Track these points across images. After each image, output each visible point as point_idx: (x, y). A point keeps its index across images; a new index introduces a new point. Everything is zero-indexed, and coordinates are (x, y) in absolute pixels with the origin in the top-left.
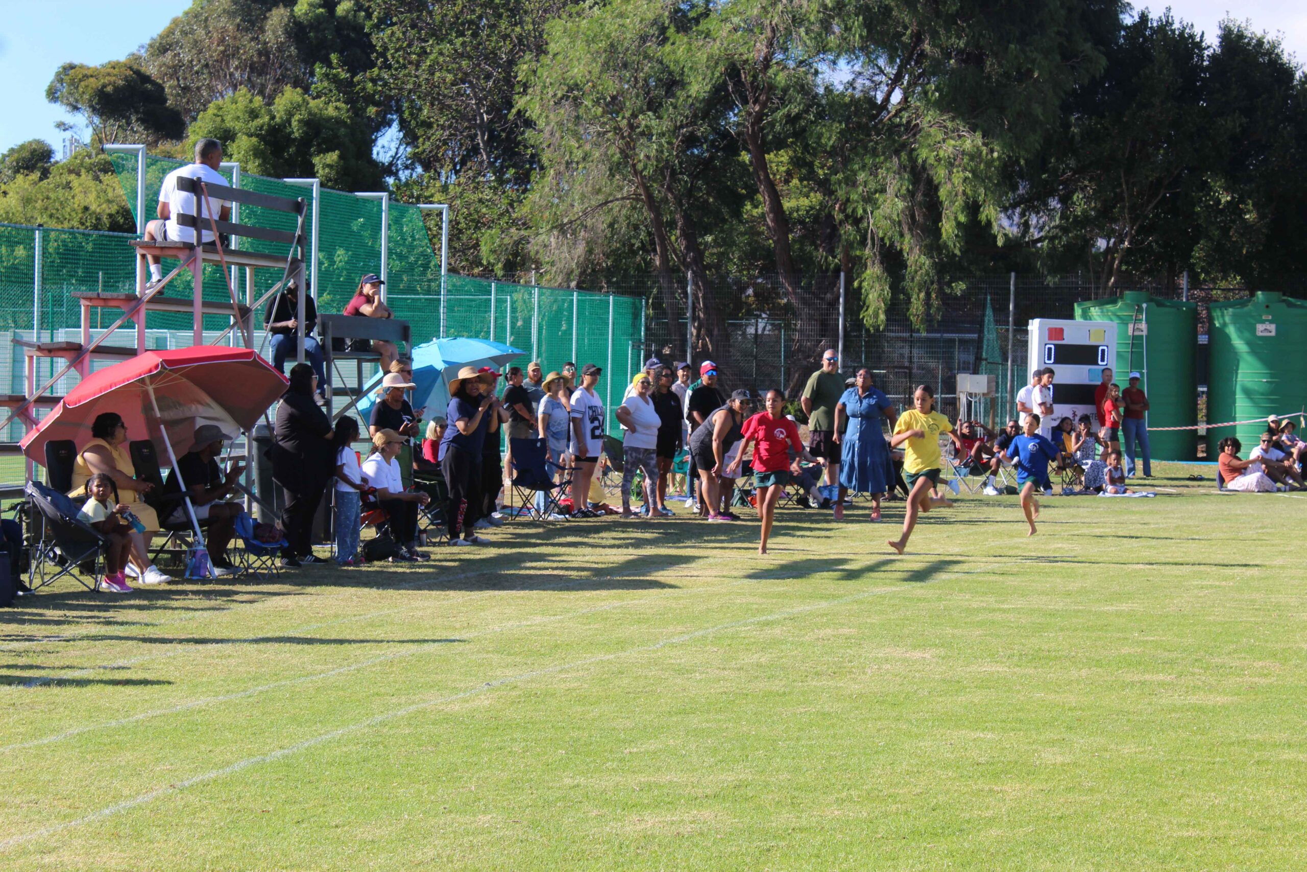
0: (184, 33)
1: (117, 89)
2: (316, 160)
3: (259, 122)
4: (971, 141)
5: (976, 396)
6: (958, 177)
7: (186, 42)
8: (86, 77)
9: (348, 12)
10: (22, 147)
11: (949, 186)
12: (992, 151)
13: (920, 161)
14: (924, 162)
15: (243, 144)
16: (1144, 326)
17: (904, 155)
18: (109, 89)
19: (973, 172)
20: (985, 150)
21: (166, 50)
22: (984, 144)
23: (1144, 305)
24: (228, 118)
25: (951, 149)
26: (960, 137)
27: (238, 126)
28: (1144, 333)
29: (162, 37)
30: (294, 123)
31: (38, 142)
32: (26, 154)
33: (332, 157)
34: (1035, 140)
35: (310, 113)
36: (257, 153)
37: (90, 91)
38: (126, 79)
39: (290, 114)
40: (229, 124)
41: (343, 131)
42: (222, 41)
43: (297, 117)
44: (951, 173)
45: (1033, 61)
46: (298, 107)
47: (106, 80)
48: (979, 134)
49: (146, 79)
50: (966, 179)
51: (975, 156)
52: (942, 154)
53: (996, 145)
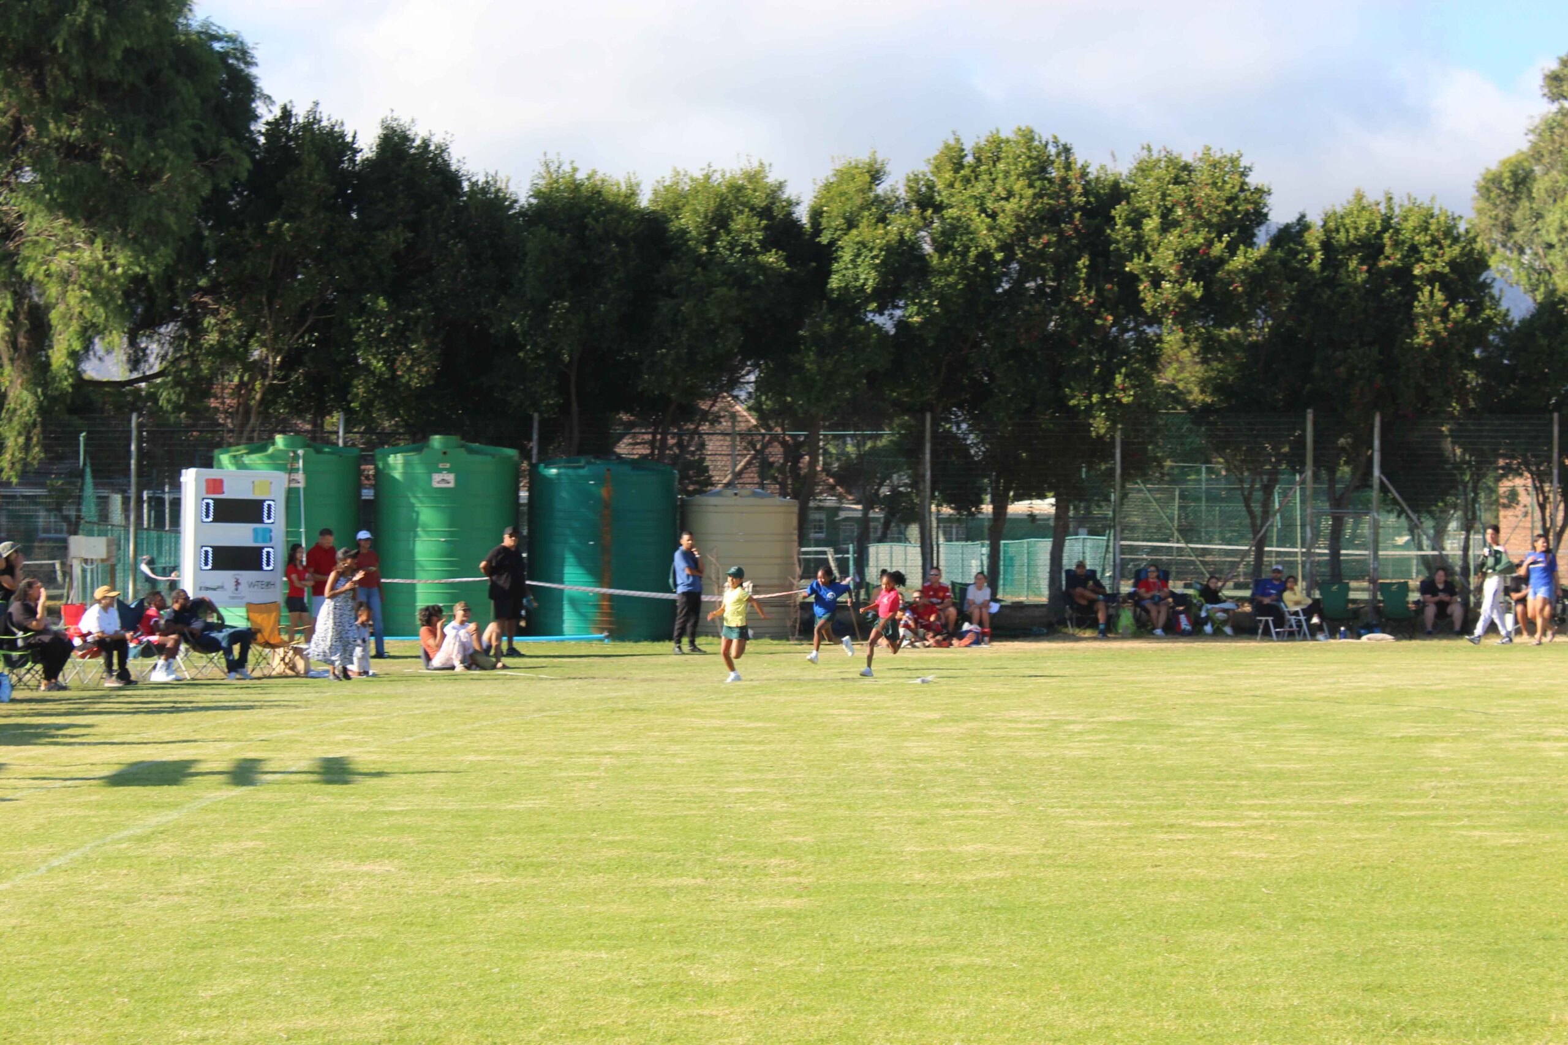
4: (89, 254)
5: (92, 563)
6: (74, 297)
11: (62, 308)
12: (113, 266)
13: (26, 276)
14: (31, 278)
16: (300, 476)
19: (93, 290)
20: (106, 264)
22: (106, 258)
23: (300, 452)
25: (65, 263)
26: (73, 249)
28: (301, 485)
34: (165, 254)
44: (64, 293)
45: (165, 159)
50: (83, 299)
51: (95, 271)
52: (53, 268)
53: (122, 258)
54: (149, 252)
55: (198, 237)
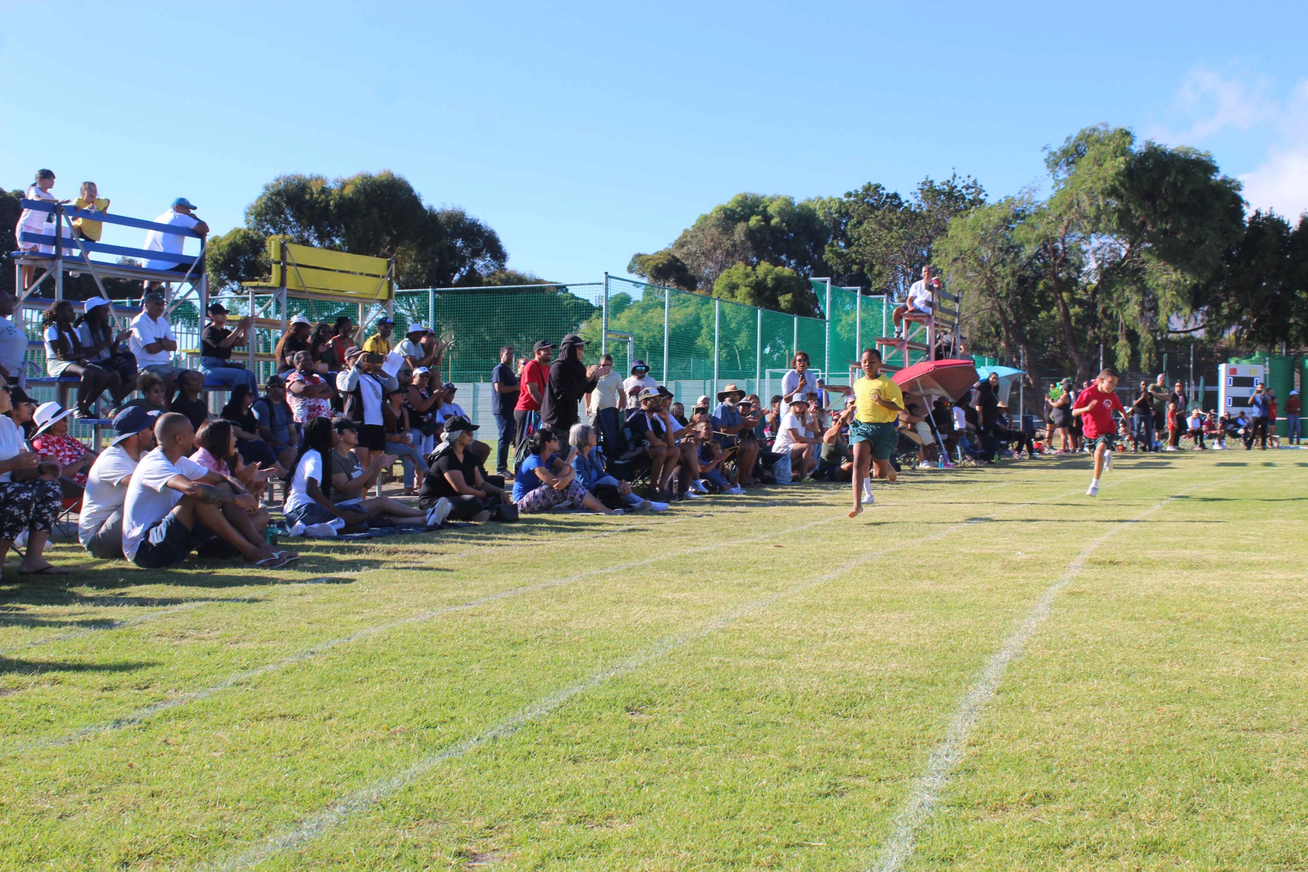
0: (692, 237)
1: (664, 265)
2: (780, 298)
3: (751, 279)
4: (1175, 276)
6: (1168, 294)
7: (695, 241)
8: (648, 260)
9: (777, 223)
10: (616, 296)
11: (1163, 299)
12: (1185, 281)
13: (1148, 287)
14: (1150, 287)
15: (742, 292)
16: (1268, 368)
17: (1139, 285)
18: (660, 265)
19: (1176, 291)
20: (1182, 280)
21: (683, 246)
22: (1182, 278)
24: (734, 278)
25: (1165, 280)
26: (1168, 274)
27: (739, 281)
29: (680, 239)
30: (769, 279)
31: (624, 294)
32: (618, 300)
33: (789, 296)
34: (1207, 274)
35: (776, 274)
36: (751, 295)
37: (651, 267)
38: (668, 260)
39: (766, 275)
40: (735, 280)
41: (793, 283)
42: (712, 240)
43: (770, 276)
44: (1164, 293)
46: (770, 271)
47: (659, 261)
48: (1179, 272)
49: (677, 260)
50: (1173, 295)
51: (1177, 283)
52: (1160, 282)
53: (1188, 277)
54: (1200, 275)
55: (1221, 267)
